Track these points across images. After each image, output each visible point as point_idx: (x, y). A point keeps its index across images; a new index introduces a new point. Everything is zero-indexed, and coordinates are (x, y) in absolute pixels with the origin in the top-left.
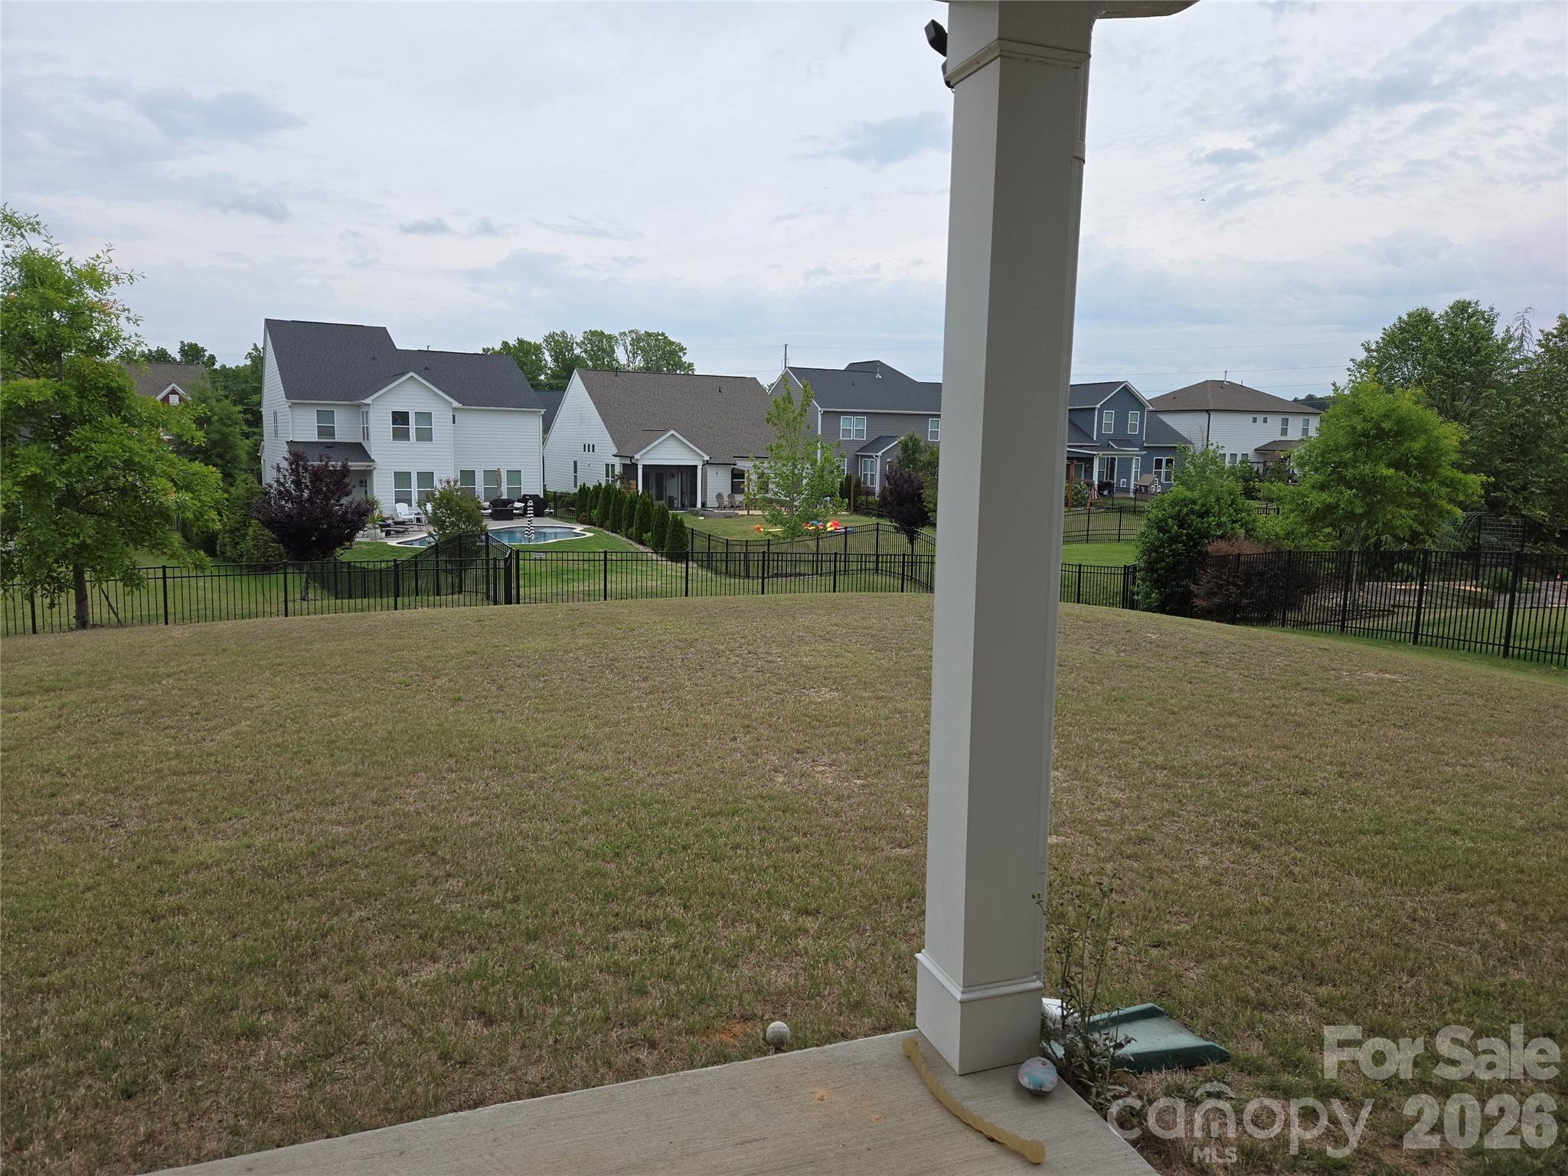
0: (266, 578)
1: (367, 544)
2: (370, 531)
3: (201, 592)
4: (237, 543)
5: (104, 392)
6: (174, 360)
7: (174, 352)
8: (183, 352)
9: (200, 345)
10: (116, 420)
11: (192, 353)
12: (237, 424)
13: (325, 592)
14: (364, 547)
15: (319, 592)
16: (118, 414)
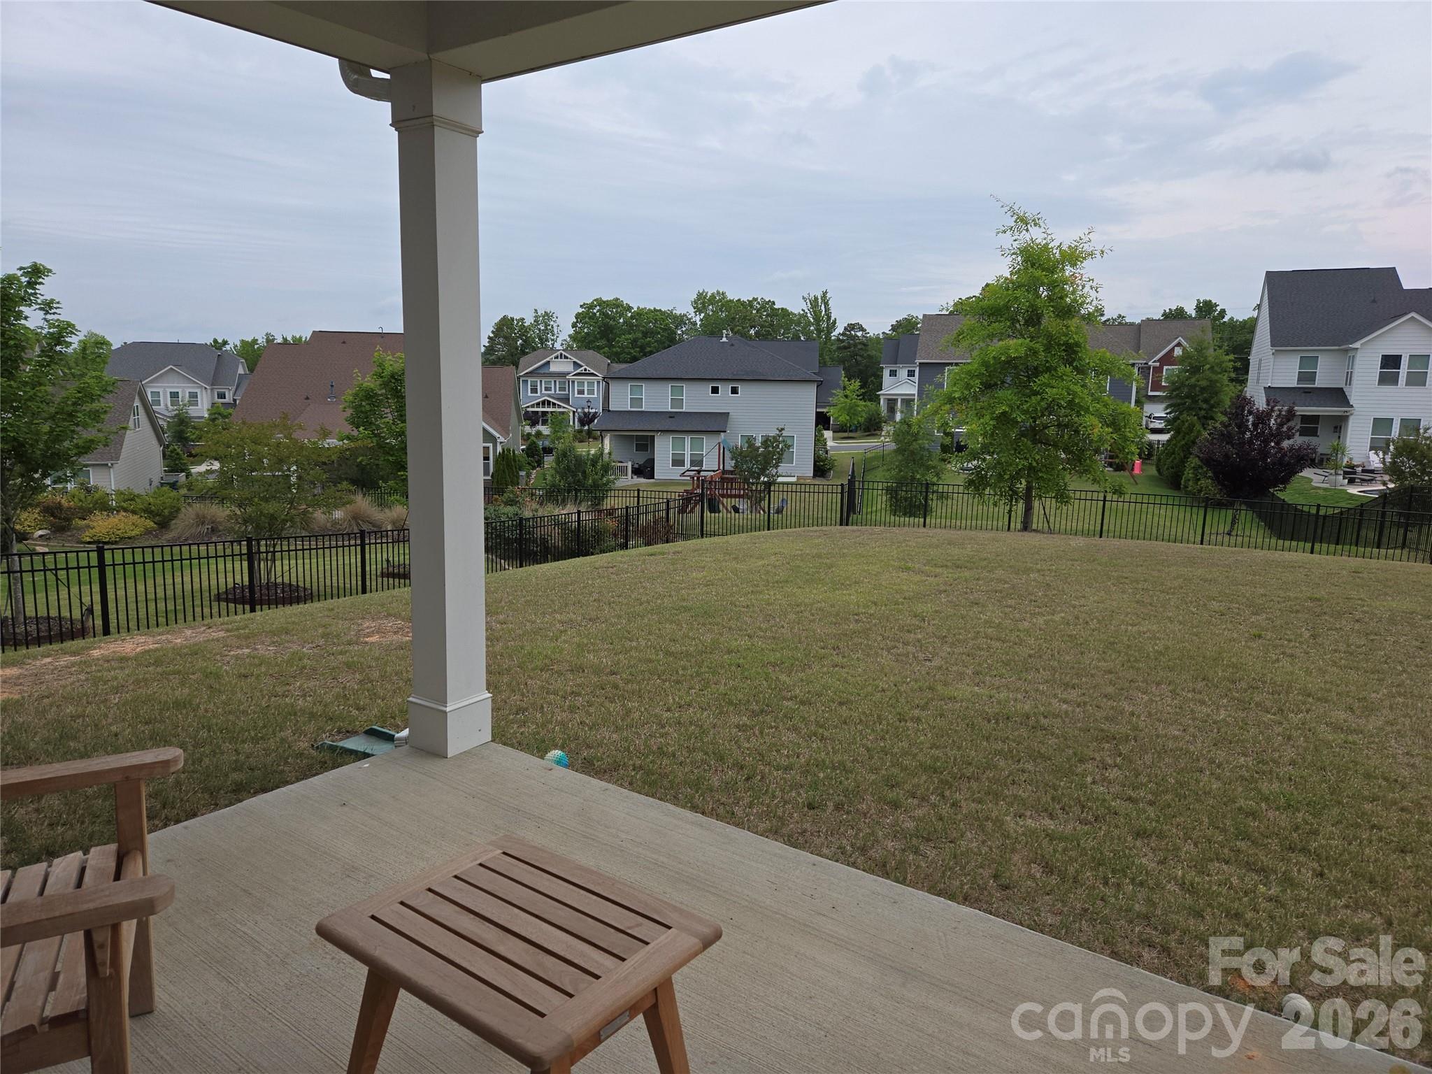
0: (1223, 512)
1: (1325, 489)
2: (1331, 477)
3: (1156, 519)
4: (1199, 479)
5: (1064, 348)
6: (1190, 316)
7: (1190, 309)
8: (1198, 309)
9: (1214, 302)
10: (1069, 369)
11: (1206, 308)
12: (1226, 371)
13: (1268, 532)
14: (1321, 492)
15: (1261, 532)
16: (1071, 364)
